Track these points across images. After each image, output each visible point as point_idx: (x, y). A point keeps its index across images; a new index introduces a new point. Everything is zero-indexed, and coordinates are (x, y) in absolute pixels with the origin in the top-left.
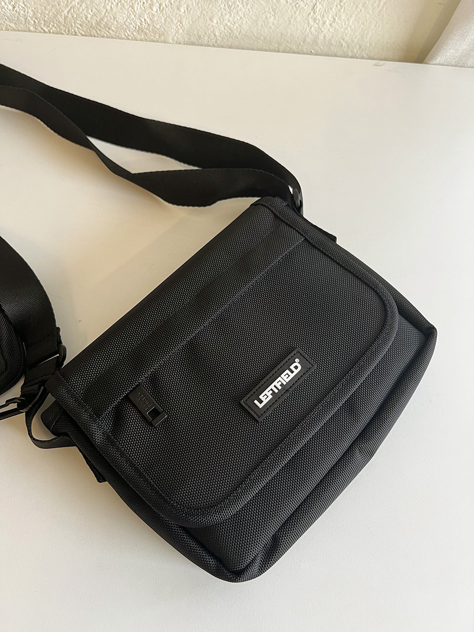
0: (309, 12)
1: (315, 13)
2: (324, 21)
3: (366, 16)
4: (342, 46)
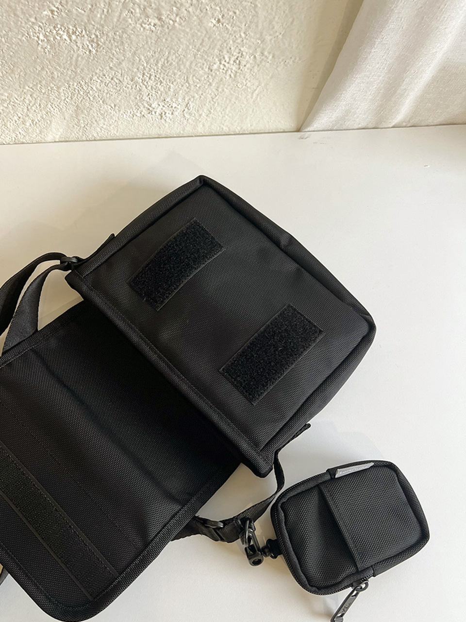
0: (183, 110)
1: (188, 109)
2: (200, 113)
3: (241, 106)
4: (222, 129)
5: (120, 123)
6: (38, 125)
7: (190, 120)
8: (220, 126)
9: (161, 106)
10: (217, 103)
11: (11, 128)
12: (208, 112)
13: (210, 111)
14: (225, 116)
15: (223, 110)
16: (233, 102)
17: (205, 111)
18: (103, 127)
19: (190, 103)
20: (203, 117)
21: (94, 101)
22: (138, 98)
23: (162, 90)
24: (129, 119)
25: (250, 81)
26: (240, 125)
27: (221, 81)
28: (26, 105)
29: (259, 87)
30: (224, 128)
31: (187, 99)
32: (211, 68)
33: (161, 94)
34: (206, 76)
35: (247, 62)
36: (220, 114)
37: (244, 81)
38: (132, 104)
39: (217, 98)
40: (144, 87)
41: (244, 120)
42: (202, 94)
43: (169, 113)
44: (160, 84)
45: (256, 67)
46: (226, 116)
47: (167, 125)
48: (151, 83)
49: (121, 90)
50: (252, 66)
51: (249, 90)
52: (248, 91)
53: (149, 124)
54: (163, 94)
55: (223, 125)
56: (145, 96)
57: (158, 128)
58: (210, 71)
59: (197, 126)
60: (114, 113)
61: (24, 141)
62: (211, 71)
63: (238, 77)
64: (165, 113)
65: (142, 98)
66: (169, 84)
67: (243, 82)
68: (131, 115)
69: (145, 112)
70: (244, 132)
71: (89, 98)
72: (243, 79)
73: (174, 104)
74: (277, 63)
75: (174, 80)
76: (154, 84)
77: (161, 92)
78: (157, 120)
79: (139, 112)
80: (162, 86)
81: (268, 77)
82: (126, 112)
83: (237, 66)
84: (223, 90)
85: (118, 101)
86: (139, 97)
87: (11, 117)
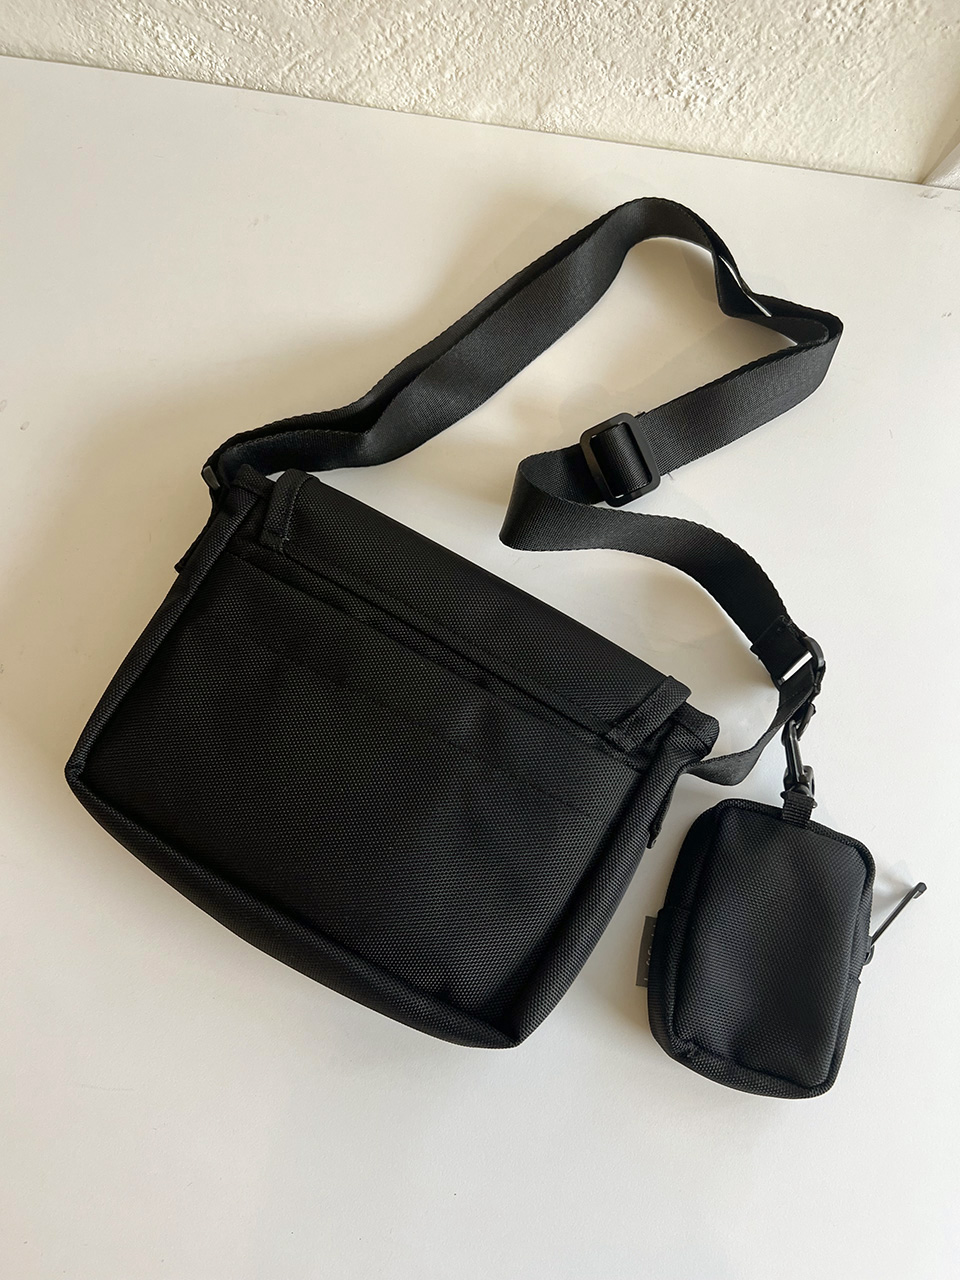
0: (729, 96)
1: (740, 97)
2: (758, 111)
3: (836, 109)
4: (787, 151)
5: (609, 105)
6: (464, 81)
7: (735, 122)
8: (783, 146)
9: (694, 81)
10: (794, 93)
11: (416, 80)
12: (773, 110)
13: (776, 110)
14: (799, 126)
15: (802, 110)
16: (824, 98)
17: (768, 107)
18: (576, 107)
19: (748, 84)
20: (761, 119)
21: (579, 46)
22: (659, 55)
23: (707, 45)
24: (628, 99)
25: (868, 58)
26: (821, 148)
27: (819, 46)
28: (456, 31)
29: (882, 73)
30: (791, 151)
31: (743, 75)
32: (809, 13)
33: (702, 55)
34: (794, 31)
35: (878, 14)
36: (793, 118)
37: (859, 55)
38: (644, 66)
39: (799, 82)
40: (677, 32)
41: (831, 141)
42: (775, 69)
43: (702, 100)
44: (707, 33)
45: (889, 29)
46: (802, 126)
47: (691, 126)
48: (692, 26)
49: (634, 33)
50: (884, 24)
51: (861, 74)
52: (858, 78)
53: (659, 116)
54: (705, 56)
55: (791, 144)
56: (672, 53)
57: (673, 128)
58: (805, 20)
59: (744, 139)
60: (605, 79)
61: (431, 110)
62: (807, 21)
63: (851, 44)
64: (697, 97)
65: (665, 57)
66: (723, 34)
67: (856, 57)
68: (634, 92)
69: (661, 87)
70: (823, 168)
71: (573, 39)
72: (859, 48)
73: (718, 80)
74: (930, 29)
75: (734, 27)
76: (697, 30)
77: (704, 49)
78: (677, 110)
79: (650, 87)
80: (710, 37)
81: (905, 55)
82: (628, 82)
83: (857, 21)
84: (815, 68)
85: (621, 55)
86: (662, 53)
87: (424, 53)
